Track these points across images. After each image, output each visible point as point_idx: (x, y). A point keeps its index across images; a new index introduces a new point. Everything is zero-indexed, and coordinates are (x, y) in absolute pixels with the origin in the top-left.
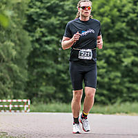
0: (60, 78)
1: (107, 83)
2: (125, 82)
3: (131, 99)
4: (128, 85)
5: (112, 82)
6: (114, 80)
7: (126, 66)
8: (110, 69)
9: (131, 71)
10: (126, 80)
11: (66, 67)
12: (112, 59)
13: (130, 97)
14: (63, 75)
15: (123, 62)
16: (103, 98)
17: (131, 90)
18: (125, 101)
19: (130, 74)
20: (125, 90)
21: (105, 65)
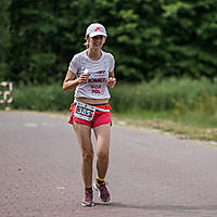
0: (63, 39)
1: (139, 46)
2: (167, 44)
3: (178, 71)
4: (172, 48)
5: (147, 44)
6: (150, 40)
7: (169, 18)
8: (144, 23)
9: (178, 25)
10: (169, 40)
11: (73, 22)
12: (145, 7)
13: (177, 67)
14: (68, 35)
15: (164, 11)
16: (133, 71)
17: (178, 56)
18: (168, 75)
19: (176, 30)
20: (168, 56)
21: (135, 17)
